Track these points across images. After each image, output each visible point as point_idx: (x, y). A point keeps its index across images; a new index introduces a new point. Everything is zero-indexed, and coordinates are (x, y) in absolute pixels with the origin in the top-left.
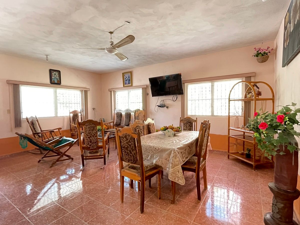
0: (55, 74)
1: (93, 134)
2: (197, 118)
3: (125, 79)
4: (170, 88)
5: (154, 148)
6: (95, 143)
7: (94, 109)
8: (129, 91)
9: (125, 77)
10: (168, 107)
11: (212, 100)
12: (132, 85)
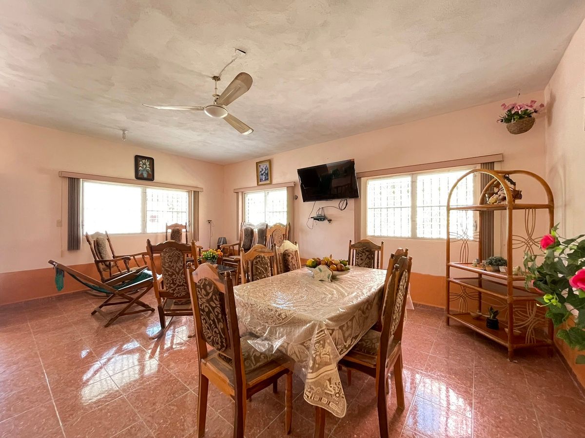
0: (145, 164)
1: (177, 270)
2: (382, 243)
3: (261, 172)
4: (339, 188)
5: (277, 314)
6: (183, 285)
7: (209, 222)
8: (266, 192)
9: (261, 170)
10: (331, 220)
11: (414, 208)
12: (271, 183)
